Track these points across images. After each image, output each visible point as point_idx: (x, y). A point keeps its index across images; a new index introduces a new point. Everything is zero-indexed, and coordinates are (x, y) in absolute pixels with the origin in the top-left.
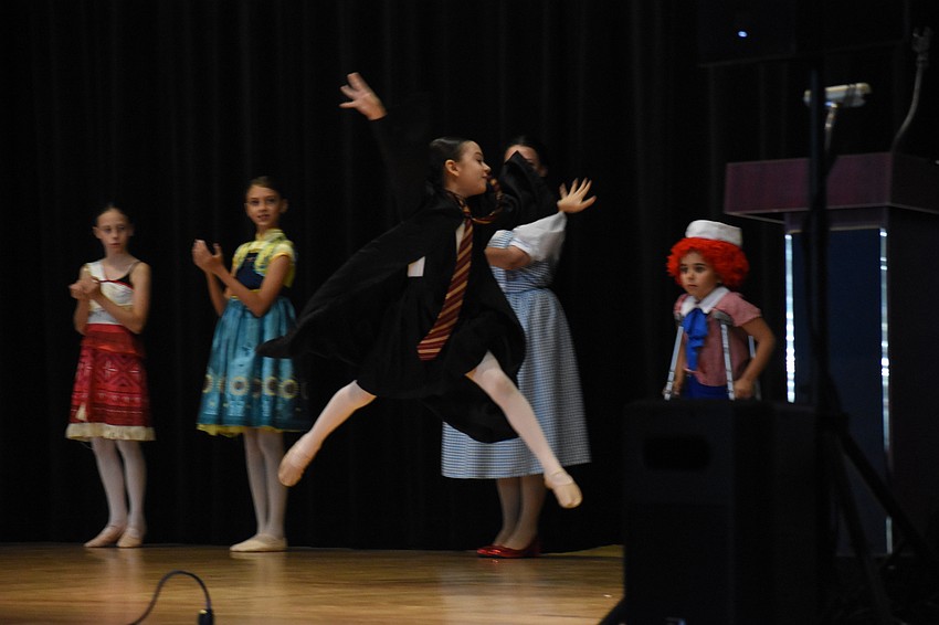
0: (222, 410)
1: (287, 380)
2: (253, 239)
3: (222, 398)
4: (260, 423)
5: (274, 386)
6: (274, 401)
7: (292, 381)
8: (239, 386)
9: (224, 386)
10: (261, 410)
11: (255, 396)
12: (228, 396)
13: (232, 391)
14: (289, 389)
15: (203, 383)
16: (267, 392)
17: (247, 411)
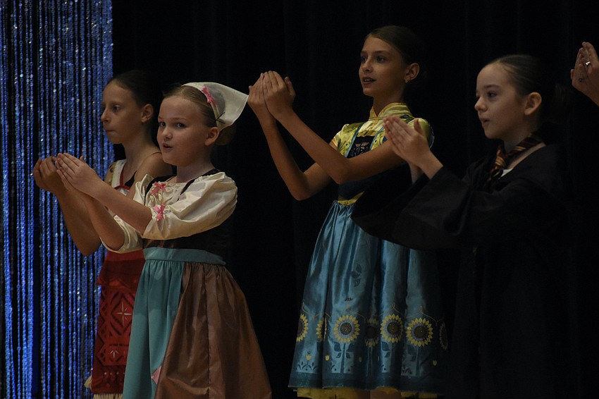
0: (321, 364)
1: (416, 319)
2: (365, 119)
3: (323, 349)
4: (374, 384)
5: (397, 329)
6: (399, 350)
7: (393, 316)
8: (345, 328)
9: (325, 330)
10: (378, 364)
11: (370, 344)
12: (332, 345)
13: (336, 336)
14: (420, 332)
15: (295, 327)
16: (386, 337)
17: (358, 367)
